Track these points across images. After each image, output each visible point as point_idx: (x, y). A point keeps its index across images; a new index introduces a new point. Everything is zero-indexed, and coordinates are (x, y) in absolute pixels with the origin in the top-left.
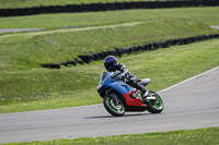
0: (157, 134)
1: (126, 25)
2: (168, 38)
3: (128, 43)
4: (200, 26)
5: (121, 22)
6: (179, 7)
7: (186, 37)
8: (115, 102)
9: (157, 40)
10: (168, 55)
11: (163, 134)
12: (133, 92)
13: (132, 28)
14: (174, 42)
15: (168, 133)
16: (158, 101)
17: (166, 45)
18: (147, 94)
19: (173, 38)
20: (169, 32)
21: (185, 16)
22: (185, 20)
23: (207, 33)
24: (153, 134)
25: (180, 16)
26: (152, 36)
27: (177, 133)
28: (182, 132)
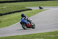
0: (12, 36)
1: (3, 7)
2: (14, 11)
3: (4, 12)
4: (23, 7)
5: (2, 7)
6: (17, 2)
7: (19, 10)
8: (25, 26)
9: (11, 11)
10: (15, 15)
11: (14, 36)
12: (29, 23)
13: (5, 8)
14: (16, 12)
15: (15, 36)
16: (34, 25)
17: (14, 12)
18: (32, 23)
19: (16, 10)
20: (15, 9)
21: (19, 5)
22: (19, 6)
23: (25, 9)
24: (11, 37)
25: (17, 5)
26: (10, 10)
27: (17, 36)
28: (19, 36)
